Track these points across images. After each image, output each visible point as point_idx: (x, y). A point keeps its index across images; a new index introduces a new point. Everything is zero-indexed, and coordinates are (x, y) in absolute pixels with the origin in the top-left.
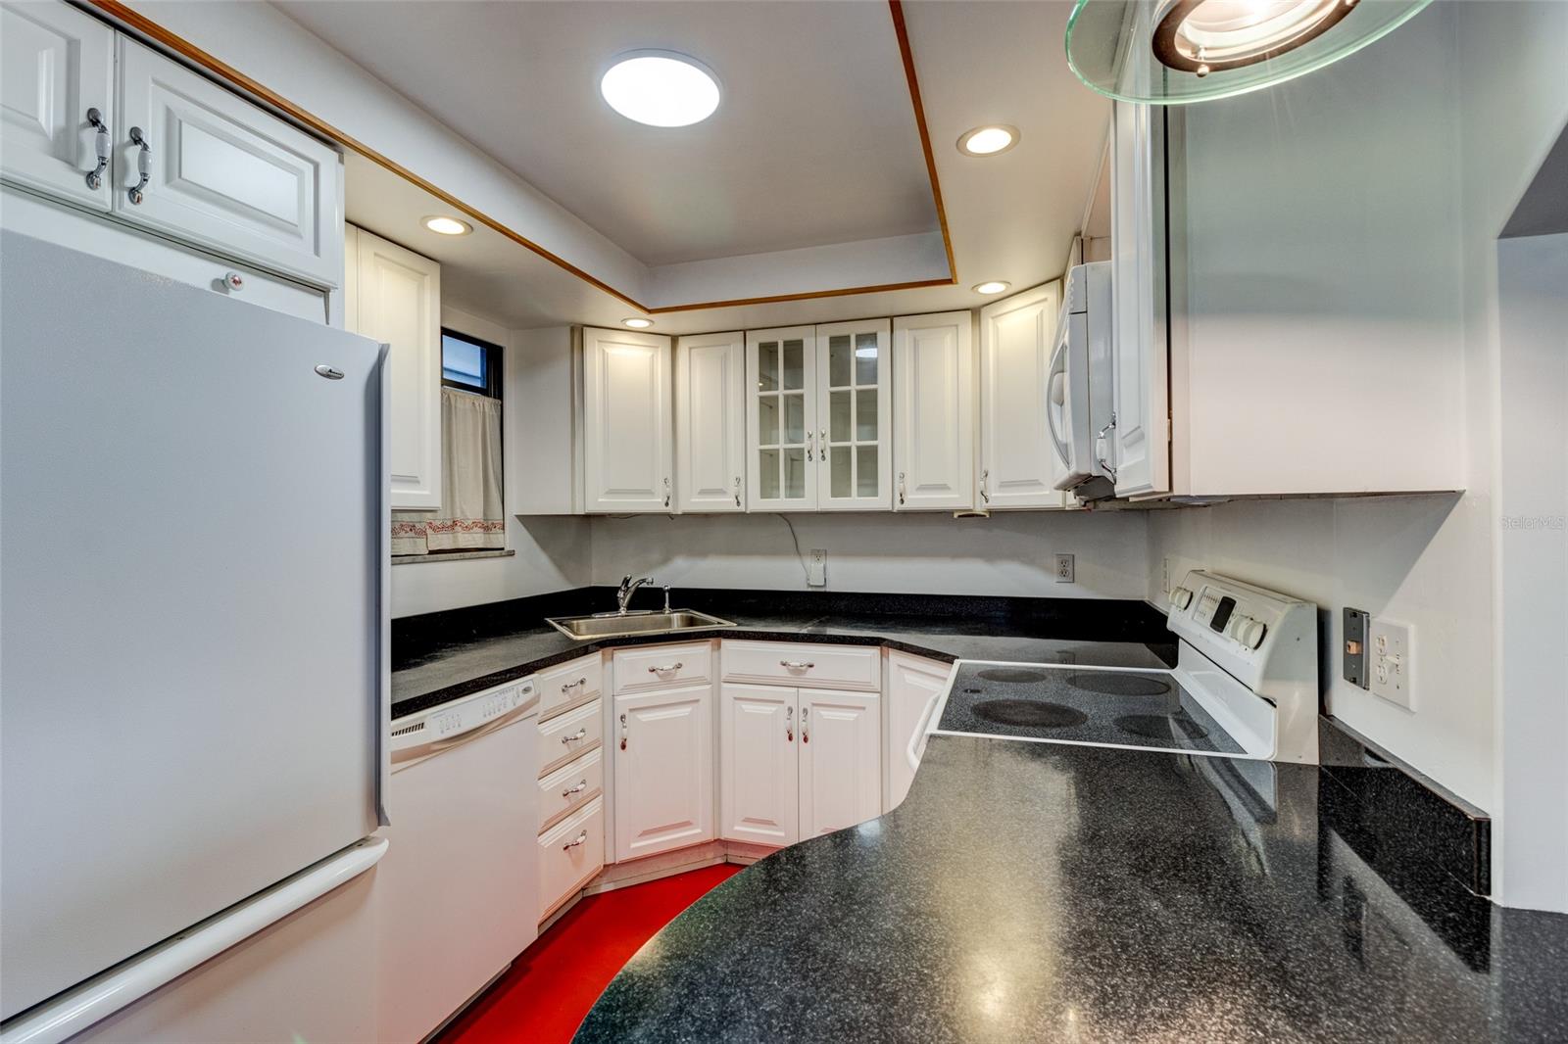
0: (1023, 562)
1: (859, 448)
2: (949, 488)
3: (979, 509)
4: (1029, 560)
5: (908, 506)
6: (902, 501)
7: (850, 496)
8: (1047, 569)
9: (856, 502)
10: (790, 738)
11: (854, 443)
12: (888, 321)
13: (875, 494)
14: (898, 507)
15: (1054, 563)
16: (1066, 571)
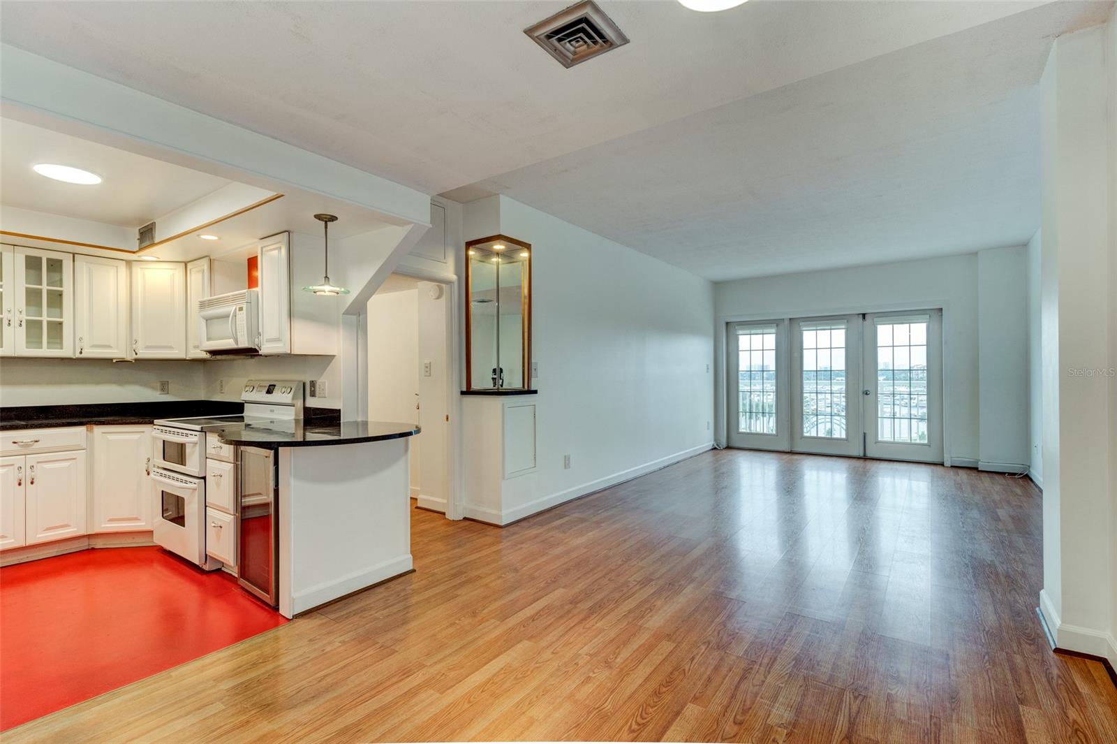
0: (141, 385)
1: (49, 323)
2: (111, 347)
3: (129, 358)
4: (145, 384)
5: (84, 355)
6: (81, 353)
7: (42, 348)
8: (153, 388)
9: (45, 351)
10: (20, 484)
11: (45, 319)
12: (71, 255)
13: (62, 348)
14: (78, 355)
15: (159, 385)
16: (164, 388)
